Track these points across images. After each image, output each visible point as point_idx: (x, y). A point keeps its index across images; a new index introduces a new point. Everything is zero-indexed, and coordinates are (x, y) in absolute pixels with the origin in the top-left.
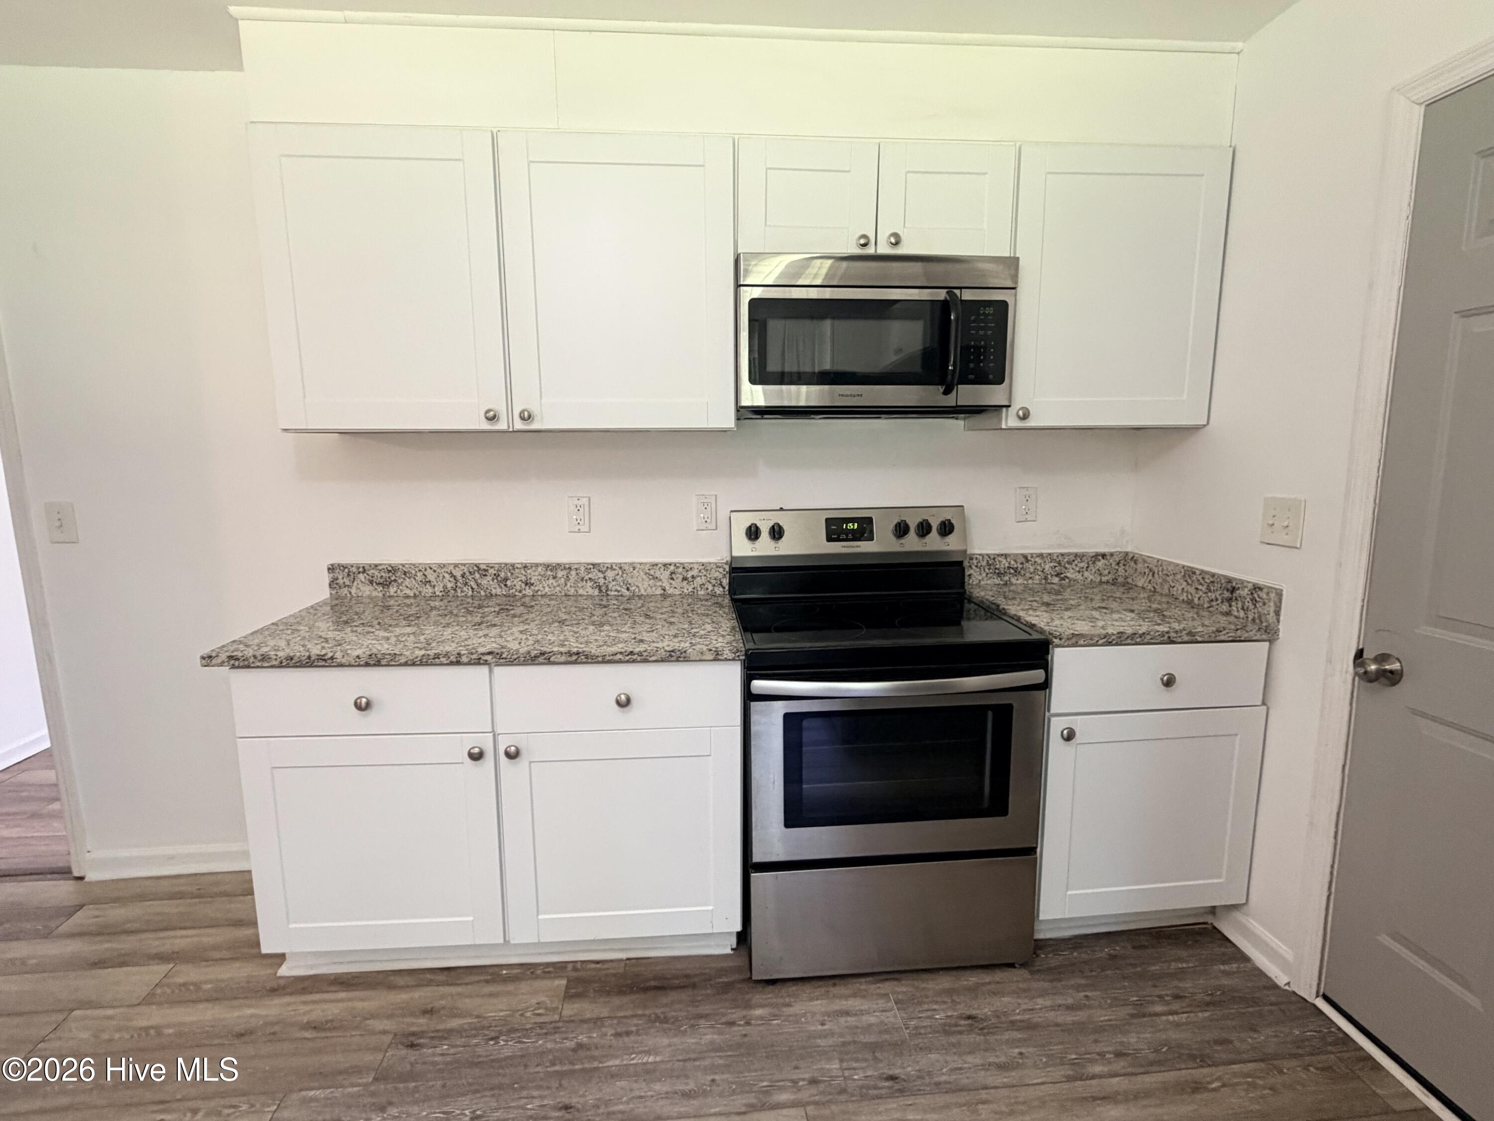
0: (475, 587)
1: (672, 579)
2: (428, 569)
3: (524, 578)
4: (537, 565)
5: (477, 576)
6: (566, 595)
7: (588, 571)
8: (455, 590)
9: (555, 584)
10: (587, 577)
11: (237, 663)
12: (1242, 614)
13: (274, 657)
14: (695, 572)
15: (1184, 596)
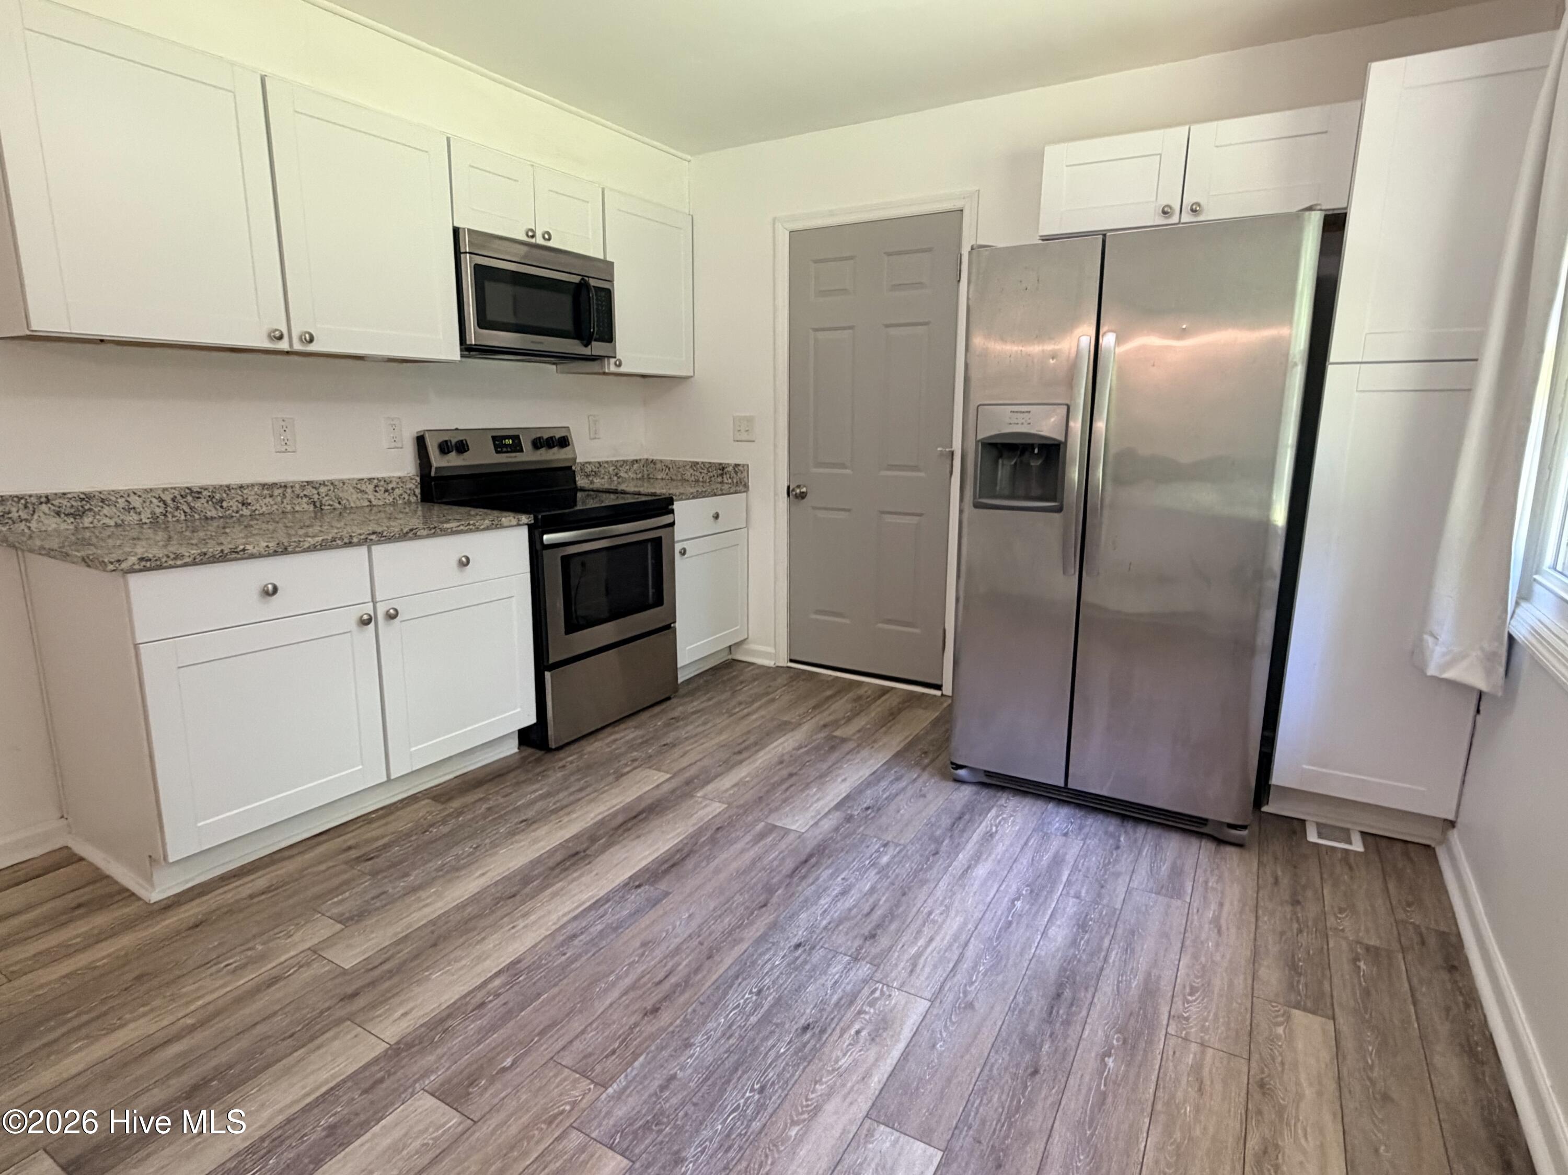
0: (188, 510)
1: (376, 491)
2: (132, 494)
3: (240, 498)
4: (253, 485)
5: (189, 498)
6: (283, 512)
7: (303, 487)
8: (165, 515)
9: (272, 503)
10: (302, 494)
11: (148, 564)
12: (730, 481)
13: (187, 554)
14: (393, 485)
15: (693, 478)
